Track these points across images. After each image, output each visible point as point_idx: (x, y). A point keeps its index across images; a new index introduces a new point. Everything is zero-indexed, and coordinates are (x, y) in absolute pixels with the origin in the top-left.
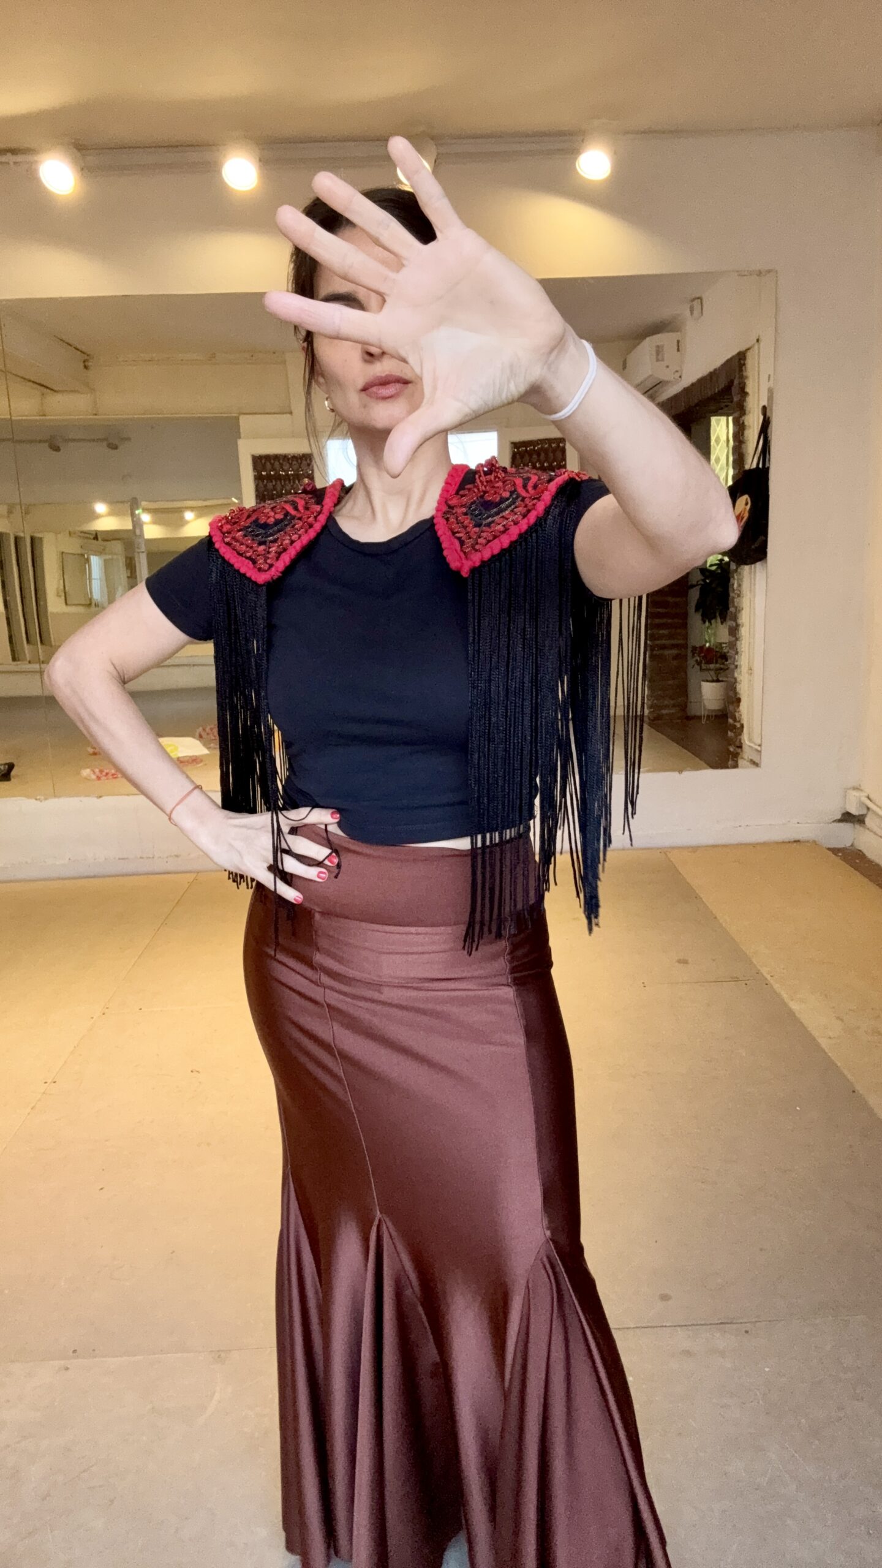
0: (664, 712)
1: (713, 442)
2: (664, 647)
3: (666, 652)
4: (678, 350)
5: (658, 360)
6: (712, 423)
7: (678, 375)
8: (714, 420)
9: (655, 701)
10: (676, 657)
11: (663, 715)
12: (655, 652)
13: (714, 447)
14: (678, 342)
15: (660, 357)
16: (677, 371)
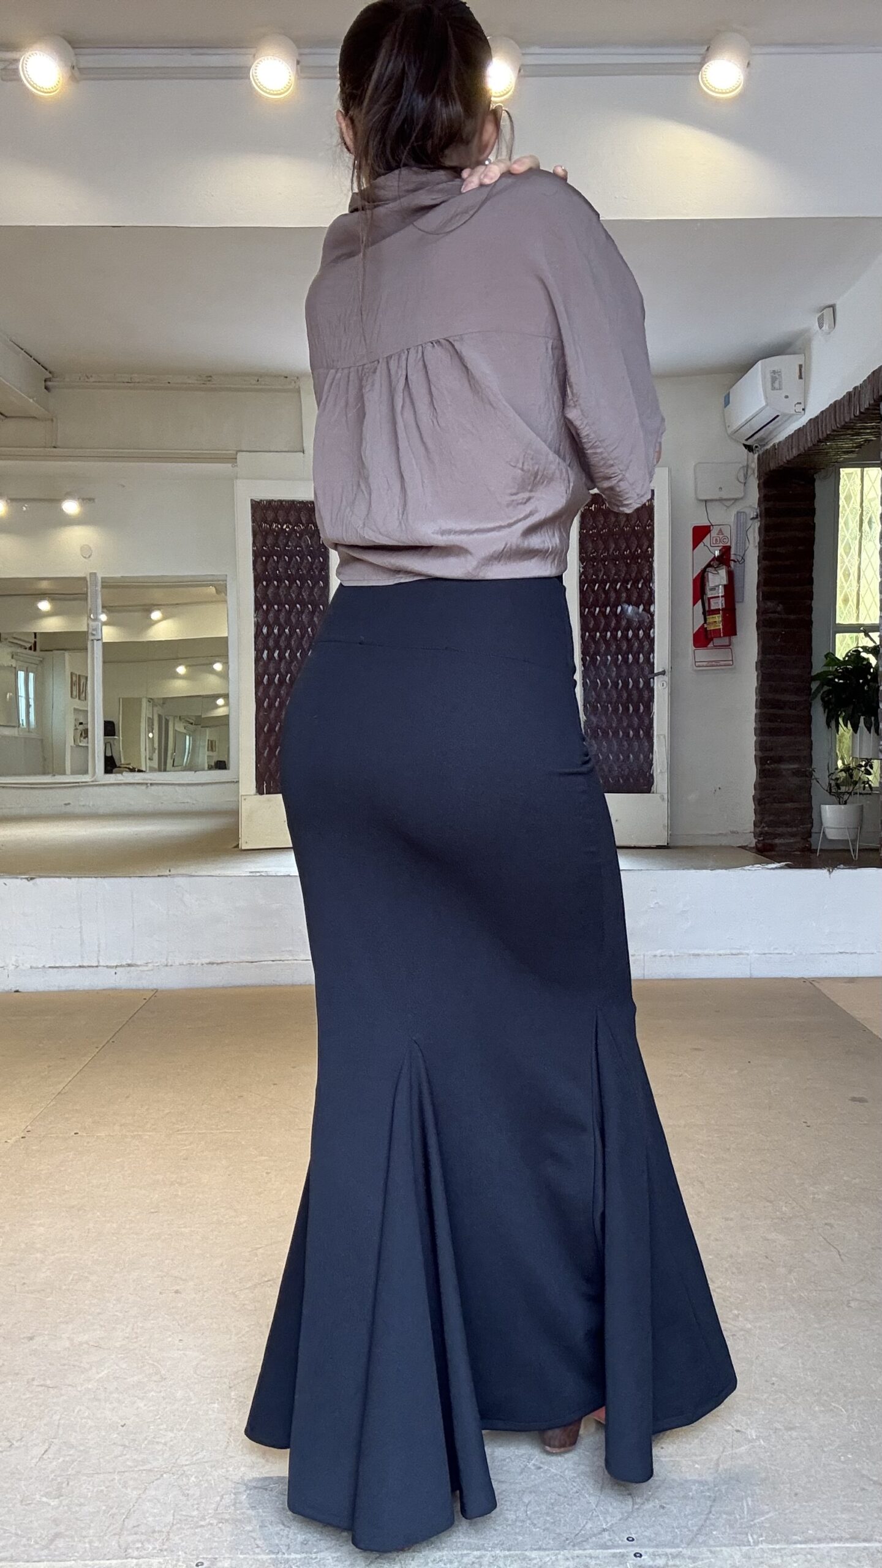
0: (777, 841)
1: (842, 502)
2: (780, 760)
3: (783, 766)
4: (801, 377)
5: (773, 388)
6: (841, 476)
7: (799, 408)
8: (844, 472)
9: (766, 829)
10: (796, 773)
11: (776, 845)
12: (767, 766)
13: (844, 506)
14: (801, 366)
15: (777, 385)
16: (800, 403)
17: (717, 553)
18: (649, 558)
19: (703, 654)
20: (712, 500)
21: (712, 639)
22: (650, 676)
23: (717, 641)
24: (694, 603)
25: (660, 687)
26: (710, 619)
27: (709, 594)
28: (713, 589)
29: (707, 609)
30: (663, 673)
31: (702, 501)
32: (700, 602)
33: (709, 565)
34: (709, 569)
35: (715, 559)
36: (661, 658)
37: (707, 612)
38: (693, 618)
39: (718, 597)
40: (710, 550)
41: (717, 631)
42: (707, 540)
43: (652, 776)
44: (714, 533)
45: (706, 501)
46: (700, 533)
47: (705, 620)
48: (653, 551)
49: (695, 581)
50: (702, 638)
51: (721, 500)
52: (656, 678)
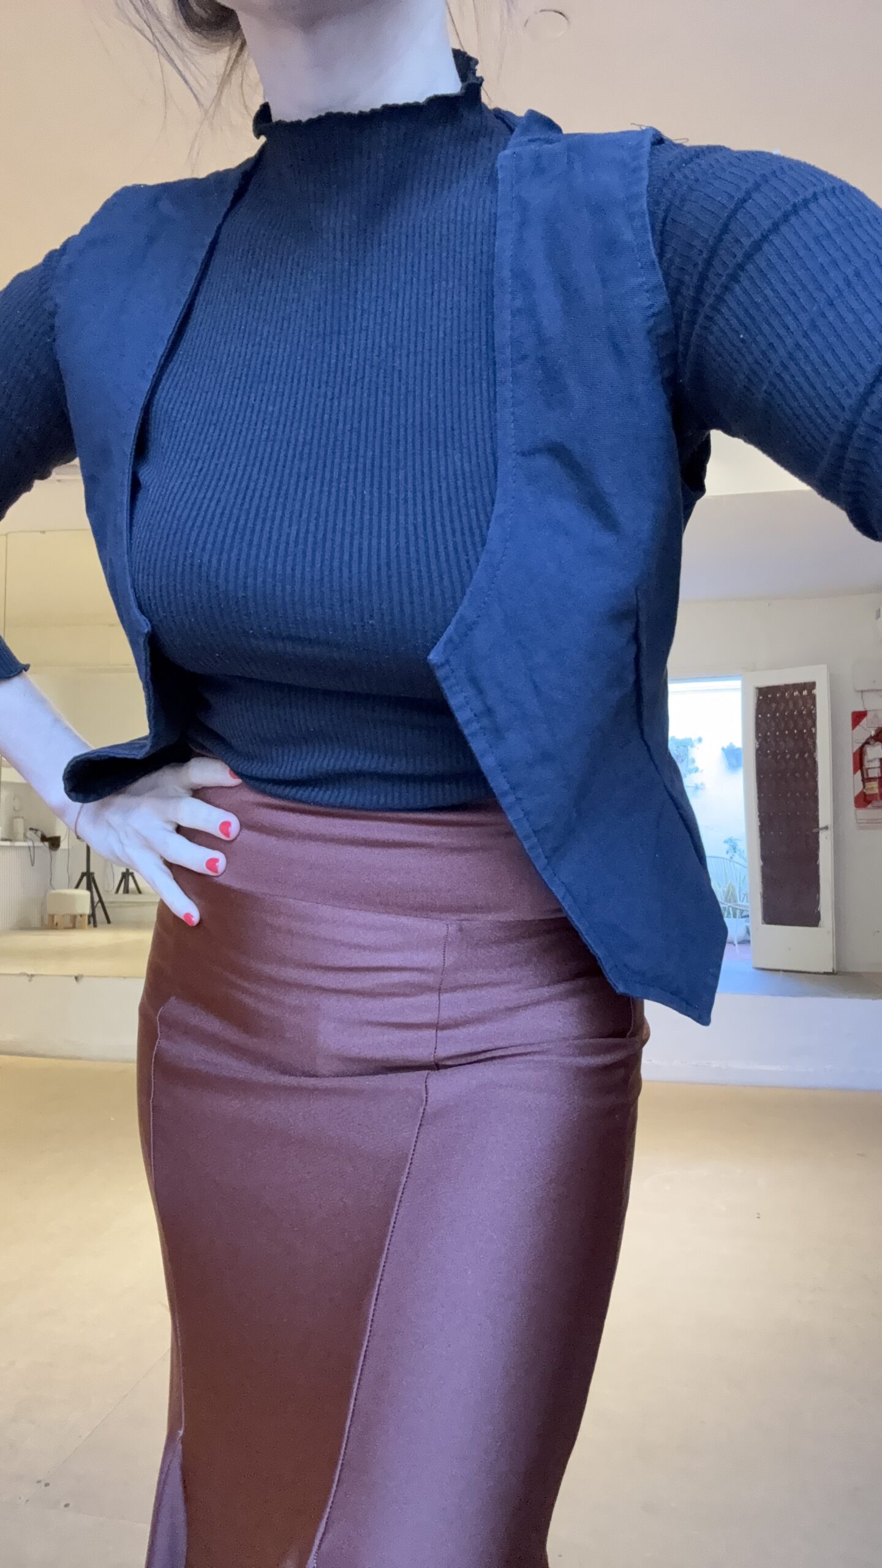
17: (873, 733)
18: (813, 736)
19: (863, 813)
20: (868, 691)
21: (869, 802)
22: (815, 830)
23: (875, 803)
24: (855, 771)
25: (825, 842)
26: (869, 785)
27: (866, 765)
28: (872, 761)
29: (865, 776)
30: (826, 828)
31: (858, 691)
32: (859, 773)
33: (867, 743)
34: (867, 746)
35: (871, 737)
36: (825, 815)
37: (866, 780)
38: (853, 784)
39: (875, 768)
40: (867, 730)
41: (873, 796)
42: (864, 722)
43: (819, 913)
44: (870, 715)
45: (862, 692)
46: (858, 717)
47: (864, 787)
48: (816, 730)
49: (854, 754)
50: (863, 800)
51: (872, 691)
52: (821, 832)
